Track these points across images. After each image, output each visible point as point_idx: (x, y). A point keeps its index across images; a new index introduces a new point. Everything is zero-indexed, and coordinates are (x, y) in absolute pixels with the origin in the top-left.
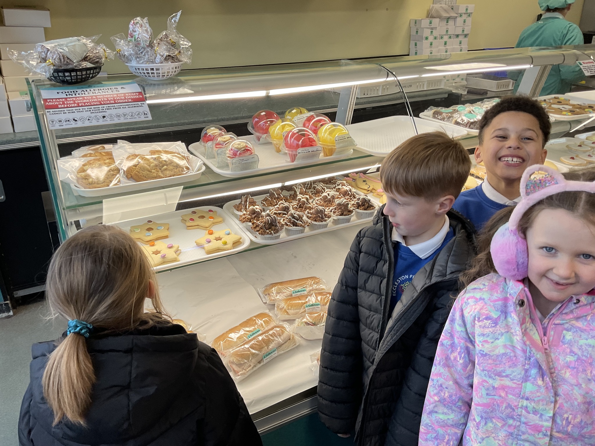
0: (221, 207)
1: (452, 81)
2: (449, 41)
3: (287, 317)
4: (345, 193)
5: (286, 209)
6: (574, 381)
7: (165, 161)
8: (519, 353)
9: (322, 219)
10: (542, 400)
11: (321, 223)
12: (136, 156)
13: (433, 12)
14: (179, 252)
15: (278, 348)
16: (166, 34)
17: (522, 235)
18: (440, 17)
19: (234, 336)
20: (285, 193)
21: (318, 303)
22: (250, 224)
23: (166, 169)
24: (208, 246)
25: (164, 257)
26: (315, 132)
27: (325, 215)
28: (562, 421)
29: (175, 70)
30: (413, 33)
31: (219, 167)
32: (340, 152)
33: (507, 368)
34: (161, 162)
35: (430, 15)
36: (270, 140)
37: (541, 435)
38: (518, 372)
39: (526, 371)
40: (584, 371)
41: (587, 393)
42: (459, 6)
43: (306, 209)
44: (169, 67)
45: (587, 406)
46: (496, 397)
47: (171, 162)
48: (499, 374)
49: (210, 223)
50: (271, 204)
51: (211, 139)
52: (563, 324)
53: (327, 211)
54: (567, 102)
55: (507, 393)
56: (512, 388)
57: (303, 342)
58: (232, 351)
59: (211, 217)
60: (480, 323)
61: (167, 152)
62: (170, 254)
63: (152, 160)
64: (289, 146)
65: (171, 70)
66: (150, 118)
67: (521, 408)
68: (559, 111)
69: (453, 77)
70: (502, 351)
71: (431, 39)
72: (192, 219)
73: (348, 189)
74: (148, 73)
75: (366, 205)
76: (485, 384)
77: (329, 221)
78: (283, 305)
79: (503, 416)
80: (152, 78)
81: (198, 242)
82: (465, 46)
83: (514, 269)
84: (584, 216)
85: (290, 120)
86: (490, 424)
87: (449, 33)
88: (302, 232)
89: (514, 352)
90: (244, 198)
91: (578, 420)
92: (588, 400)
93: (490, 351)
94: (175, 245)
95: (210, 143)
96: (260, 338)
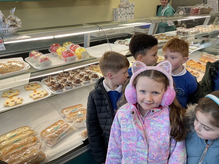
0: (41, 81)
1: (129, 30)
2: (127, 16)
3: (70, 120)
4: (88, 73)
5: (65, 80)
6: (154, 140)
7: (14, 65)
8: (135, 131)
9: (79, 83)
10: (144, 148)
11: (79, 84)
12: (2, 64)
13: (121, 5)
14: (22, 100)
15: (66, 133)
16: (10, 17)
17: (134, 87)
18: (123, 7)
19: (49, 130)
20: (66, 74)
21: (82, 114)
22: (51, 87)
23: (14, 68)
24: (34, 97)
25: (16, 103)
26: (74, 51)
27: (80, 81)
28: (151, 155)
29: (15, 30)
30: (114, 13)
31: (37, 66)
32: (84, 58)
33: (132, 137)
34: (12, 66)
35: (120, 7)
36: (57, 55)
37: (144, 161)
38: (135, 138)
39: (138, 137)
40: (157, 136)
41: (159, 145)
42: (129, 3)
43: (73, 79)
44: (12, 29)
45: (159, 149)
46: (128, 148)
47: (16, 66)
48: (129, 139)
49: (35, 88)
50: (60, 79)
51: (32, 55)
52: (150, 119)
53: (81, 80)
54: (165, 35)
55: (132, 146)
56: (133, 144)
57: (77, 129)
58: (48, 136)
59: (36, 86)
60: (122, 121)
61: (14, 62)
62: (19, 101)
63: (8, 65)
64: (64, 57)
65: (13, 30)
66: (5, 49)
67: (137, 151)
68: (162, 39)
69: (130, 28)
70: (130, 131)
71: (121, 15)
72: (28, 87)
73: (89, 71)
74: (4, 32)
75: (96, 76)
76: (125, 143)
77: (82, 83)
78: (68, 116)
79: (131, 155)
80: (6, 34)
81: (30, 95)
82: (133, 17)
83: (132, 100)
84: (153, 78)
85: (65, 47)
86: (127, 158)
87: (127, 13)
88: (72, 88)
89: (134, 131)
90: (48, 77)
91: (157, 155)
92: (160, 147)
93: (126, 131)
94: (21, 98)
95: (32, 57)
96: (59, 130)
